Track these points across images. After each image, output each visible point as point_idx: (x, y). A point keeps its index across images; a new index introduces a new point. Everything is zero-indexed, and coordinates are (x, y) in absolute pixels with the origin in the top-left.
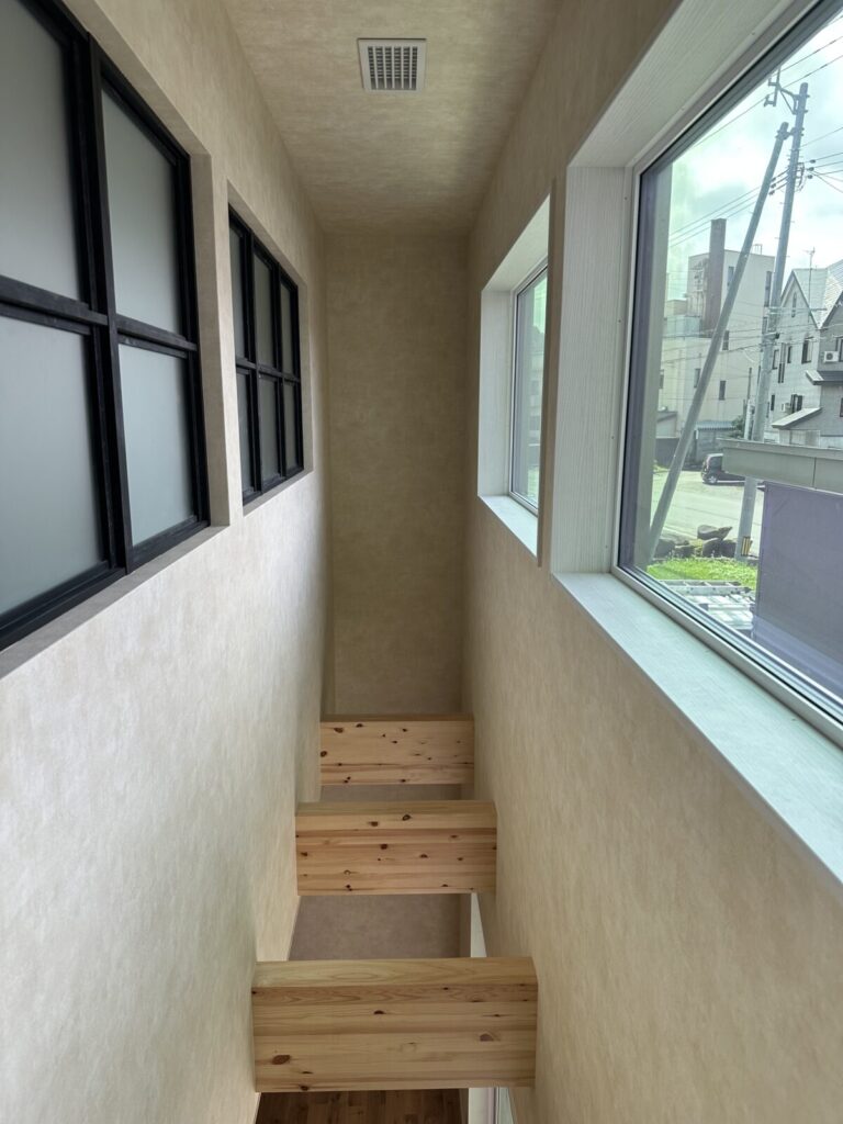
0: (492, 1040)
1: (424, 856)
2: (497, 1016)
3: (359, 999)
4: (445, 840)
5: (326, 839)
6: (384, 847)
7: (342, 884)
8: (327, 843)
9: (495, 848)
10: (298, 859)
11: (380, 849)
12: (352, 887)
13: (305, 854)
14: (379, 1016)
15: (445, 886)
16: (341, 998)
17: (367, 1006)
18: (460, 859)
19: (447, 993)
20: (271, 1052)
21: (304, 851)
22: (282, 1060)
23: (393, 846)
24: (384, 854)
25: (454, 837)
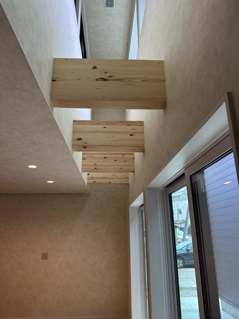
0: (133, 136)
1: (115, 160)
2: (134, 129)
3: (100, 124)
4: (121, 156)
5: (90, 155)
6: (105, 158)
7: (94, 167)
8: (90, 156)
9: (134, 159)
10: (82, 160)
11: (104, 158)
12: (96, 168)
13: (84, 159)
14: (105, 128)
15: (121, 168)
16: (95, 123)
17: (102, 126)
18: (125, 161)
19: (121, 123)
20: (77, 137)
21: (84, 158)
22: (79, 139)
23: (107, 157)
24: (105, 160)
25: (123, 155)
